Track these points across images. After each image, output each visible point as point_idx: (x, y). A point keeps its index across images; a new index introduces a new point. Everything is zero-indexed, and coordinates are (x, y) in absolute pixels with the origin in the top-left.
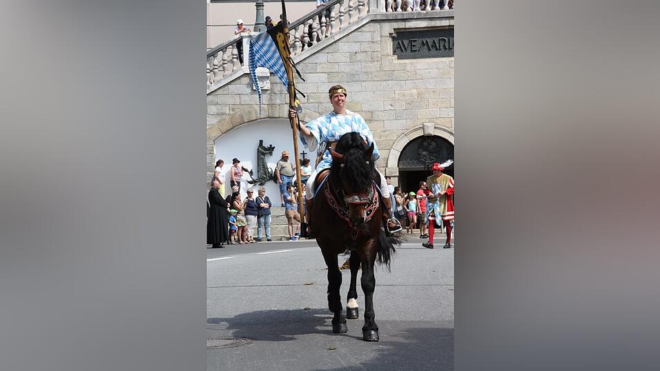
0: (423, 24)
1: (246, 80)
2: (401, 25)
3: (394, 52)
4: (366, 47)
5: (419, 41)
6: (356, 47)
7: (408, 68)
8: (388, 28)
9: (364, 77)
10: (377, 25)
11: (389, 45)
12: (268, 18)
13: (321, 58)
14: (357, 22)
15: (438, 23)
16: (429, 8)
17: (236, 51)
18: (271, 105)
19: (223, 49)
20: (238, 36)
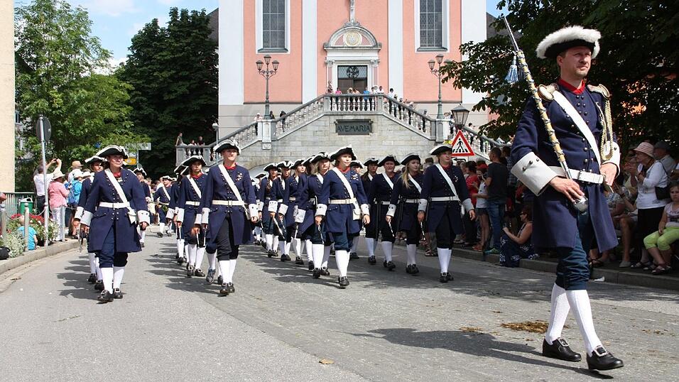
0: (351, 118)
1: (259, 144)
2: (340, 118)
3: (337, 132)
4: (321, 128)
5: (350, 125)
6: (317, 129)
7: (343, 139)
8: (333, 119)
9: (320, 144)
10: (327, 118)
11: (334, 128)
12: (271, 112)
13: (298, 133)
14: (317, 116)
15: (359, 118)
16: (354, 110)
17: (254, 129)
18: (272, 157)
19: (248, 128)
20: (255, 122)
